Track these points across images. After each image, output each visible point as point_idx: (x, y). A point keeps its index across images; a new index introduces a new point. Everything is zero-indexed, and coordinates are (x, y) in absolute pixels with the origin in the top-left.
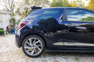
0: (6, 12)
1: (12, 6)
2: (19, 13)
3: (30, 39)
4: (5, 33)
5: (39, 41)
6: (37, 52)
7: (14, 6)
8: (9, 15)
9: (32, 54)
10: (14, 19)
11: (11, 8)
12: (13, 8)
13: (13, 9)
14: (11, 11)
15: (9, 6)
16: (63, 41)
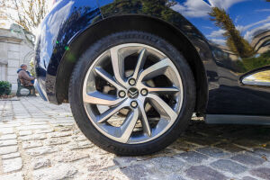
0: (22, 36)
5: (165, 62)
6: (153, 126)
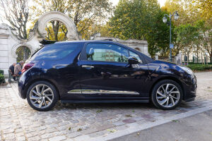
0: (9, 32)
1: (21, 16)
2: (39, 34)
3: (37, 87)
4: (7, 80)
5: (49, 89)
7: (27, 15)
8: (16, 39)
9: (40, 106)
10: (28, 48)
11: (20, 20)
12: (24, 20)
13: (25, 22)
14: (19, 29)
15: (14, 16)
16: (81, 88)
